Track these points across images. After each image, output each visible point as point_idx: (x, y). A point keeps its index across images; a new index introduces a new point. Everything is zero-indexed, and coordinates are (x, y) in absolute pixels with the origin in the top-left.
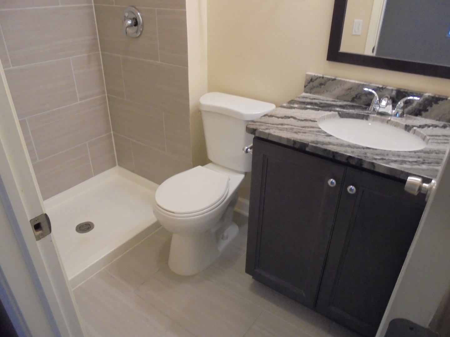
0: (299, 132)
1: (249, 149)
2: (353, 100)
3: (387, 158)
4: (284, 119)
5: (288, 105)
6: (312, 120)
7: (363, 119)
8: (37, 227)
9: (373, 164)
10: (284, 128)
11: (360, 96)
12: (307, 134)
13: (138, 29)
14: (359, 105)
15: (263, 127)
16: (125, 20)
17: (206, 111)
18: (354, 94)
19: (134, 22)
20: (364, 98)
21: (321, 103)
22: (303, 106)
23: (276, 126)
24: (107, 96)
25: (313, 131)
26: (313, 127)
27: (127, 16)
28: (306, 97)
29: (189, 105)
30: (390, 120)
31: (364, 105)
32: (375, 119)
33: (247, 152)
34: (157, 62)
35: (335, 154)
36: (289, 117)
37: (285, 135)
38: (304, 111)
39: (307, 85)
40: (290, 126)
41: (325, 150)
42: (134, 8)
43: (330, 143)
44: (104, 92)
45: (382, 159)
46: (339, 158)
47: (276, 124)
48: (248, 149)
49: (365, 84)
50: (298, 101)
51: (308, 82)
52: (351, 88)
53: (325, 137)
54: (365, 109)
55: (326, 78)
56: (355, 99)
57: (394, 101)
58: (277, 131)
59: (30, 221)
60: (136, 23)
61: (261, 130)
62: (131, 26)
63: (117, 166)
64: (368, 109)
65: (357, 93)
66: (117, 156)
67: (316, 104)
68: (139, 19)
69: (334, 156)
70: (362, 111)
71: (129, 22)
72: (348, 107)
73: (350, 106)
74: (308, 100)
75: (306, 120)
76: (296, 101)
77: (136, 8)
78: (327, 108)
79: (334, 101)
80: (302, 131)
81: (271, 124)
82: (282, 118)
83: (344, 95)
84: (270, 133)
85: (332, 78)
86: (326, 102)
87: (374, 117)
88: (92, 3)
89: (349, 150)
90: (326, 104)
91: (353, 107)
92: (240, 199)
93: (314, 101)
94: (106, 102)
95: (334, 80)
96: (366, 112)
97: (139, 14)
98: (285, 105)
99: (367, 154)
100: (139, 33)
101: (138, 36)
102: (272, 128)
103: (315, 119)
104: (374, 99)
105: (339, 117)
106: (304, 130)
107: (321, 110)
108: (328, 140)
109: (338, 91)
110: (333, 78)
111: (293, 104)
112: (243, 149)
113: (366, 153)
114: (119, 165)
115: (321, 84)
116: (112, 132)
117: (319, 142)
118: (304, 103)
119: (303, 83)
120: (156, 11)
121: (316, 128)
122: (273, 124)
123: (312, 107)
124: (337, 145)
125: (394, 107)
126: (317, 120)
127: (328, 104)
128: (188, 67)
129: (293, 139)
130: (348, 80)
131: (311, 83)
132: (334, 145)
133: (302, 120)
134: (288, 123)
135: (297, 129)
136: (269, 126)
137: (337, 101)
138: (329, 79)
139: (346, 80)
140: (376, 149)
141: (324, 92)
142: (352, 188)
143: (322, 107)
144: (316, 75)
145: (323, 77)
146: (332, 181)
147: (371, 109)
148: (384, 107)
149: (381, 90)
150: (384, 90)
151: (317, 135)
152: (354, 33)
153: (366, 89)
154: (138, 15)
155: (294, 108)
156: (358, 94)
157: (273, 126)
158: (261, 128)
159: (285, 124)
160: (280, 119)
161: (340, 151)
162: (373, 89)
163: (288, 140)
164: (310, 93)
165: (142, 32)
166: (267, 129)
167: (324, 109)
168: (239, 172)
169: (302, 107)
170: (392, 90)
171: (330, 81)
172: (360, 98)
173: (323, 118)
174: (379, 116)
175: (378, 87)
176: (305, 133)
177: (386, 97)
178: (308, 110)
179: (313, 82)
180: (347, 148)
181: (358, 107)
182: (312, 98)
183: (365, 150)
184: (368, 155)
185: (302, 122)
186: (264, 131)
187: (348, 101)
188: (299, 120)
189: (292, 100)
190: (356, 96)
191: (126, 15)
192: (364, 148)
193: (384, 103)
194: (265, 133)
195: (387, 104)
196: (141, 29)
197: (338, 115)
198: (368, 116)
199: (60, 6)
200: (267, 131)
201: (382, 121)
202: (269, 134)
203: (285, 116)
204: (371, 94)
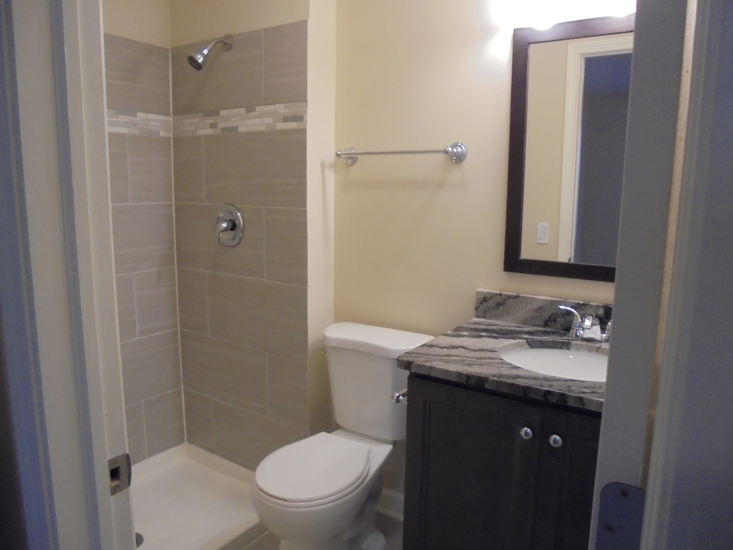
0: (473, 364)
1: (401, 397)
2: (546, 324)
3: (600, 391)
4: (450, 350)
5: (454, 333)
6: (490, 349)
7: (561, 348)
8: (115, 474)
9: (581, 399)
10: (453, 360)
11: (555, 317)
12: (484, 366)
13: (236, 235)
14: (556, 330)
15: (422, 359)
16: (218, 222)
17: (333, 348)
18: (546, 315)
19: (230, 224)
20: (561, 320)
21: (502, 330)
22: (476, 333)
23: (440, 357)
24: (179, 332)
25: (493, 363)
26: (492, 358)
27: (222, 217)
28: (479, 322)
29: (307, 341)
30: (600, 347)
31: (563, 330)
32: (579, 348)
33: (398, 400)
34: (261, 279)
35: (526, 389)
36: (457, 347)
37: (453, 368)
38: (477, 340)
39: (479, 307)
40: (460, 358)
41: (512, 385)
42: (231, 207)
43: (518, 377)
44: (175, 325)
45: (594, 392)
46: (532, 396)
47: (439, 356)
48: (399, 396)
49: (560, 300)
50: (468, 328)
51: (480, 302)
52: (542, 308)
53: (511, 369)
54: (565, 335)
55: (505, 295)
56: (549, 323)
57: (603, 321)
58: (442, 363)
59: (109, 461)
60: (233, 226)
61: (419, 363)
62: (226, 230)
63: (186, 444)
64: (567, 335)
65: (550, 314)
66: (187, 425)
67: (493, 331)
68: (239, 220)
69: (525, 393)
70: (560, 338)
71: (225, 225)
72: (540, 333)
73: (542, 332)
74: (483, 327)
75: (481, 350)
76: (464, 327)
77: (235, 207)
78: (510, 336)
79: (520, 327)
80: (478, 363)
81: (432, 355)
82: (447, 348)
83: (532, 318)
84: (432, 366)
85: (513, 295)
86: (508, 328)
87: (577, 344)
88: (172, 201)
89: (546, 383)
90: (508, 330)
91: (546, 333)
92: (386, 491)
93: (490, 327)
94: (177, 341)
95: (517, 297)
96: (566, 338)
97: (239, 214)
98: (449, 332)
99: (571, 387)
100: (238, 240)
101: (234, 244)
102: (434, 360)
103: (494, 348)
104: (575, 321)
105: (528, 347)
106: (479, 362)
107: (502, 338)
108: (515, 372)
109: (524, 312)
110: (515, 294)
111: (461, 331)
112: (393, 398)
113: (569, 387)
114: (189, 441)
115: (499, 304)
116: (182, 387)
117: (503, 375)
118: (476, 330)
119: (472, 305)
120: (264, 211)
121: (497, 359)
122: (435, 356)
123: (489, 334)
124: (528, 378)
125: (603, 330)
126: (497, 350)
127: (512, 330)
128: (307, 286)
129: (465, 373)
130: (535, 297)
131: (485, 304)
132: (524, 378)
133: (476, 351)
134: (457, 354)
135: (470, 360)
136: (429, 358)
137: (523, 327)
138: (509, 297)
139: (533, 296)
140: (583, 381)
141: (503, 314)
142: (556, 438)
143: (502, 334)
144: (490, 291)
145: (500, 295)
146: (526, 432)
147: (573, 334)
148: (589, 327)
149: (583, 308)
150: (587, 307)
151: (499, 367)
152: (539, 241)
153: (562, 307)
154: (238, 216)
155: (463, 336)
156: (552, 315)
157: (436, 357)
158: (419, 361)
159: (452, 356)
160: (445, 349)
161: (532, 385)
162: (572, 307)
163: (459, 374)
164: (485, 318)
165: (241, 239)
166: (427, 361)
167: (505, 336)
168: (384, 442)
169: (474, 335)
170: (598, 307)
171: (511, 299)
172: (555, 321)
173: (506, 349)
174: (584, 343)
175: (579, 303)
176: (482, 365)
177: (590, 315)
178: (483, 338)
179: (487, 301)
180: (543, 382)
181: (554, 333)
182: (487, 323)
183: (569, 383)
184: (573, 388)
185: (476, 352)
186: (424, 364)
187: (539, 326)
188: (472, 350)
189: (459, 327)
190: (550, 318)
191: (221, 215)
192: (566, 380)
193: (588, 322)
194: (425, 367)
195: (593, 325)
196: (241, 235)
197: (526, 344)
198: (569, 343)
199: (129, 204)
200: (427, 364)
201: (590, 350)
202: (431, 368)
203: (451, 346)
204: (569, 313)
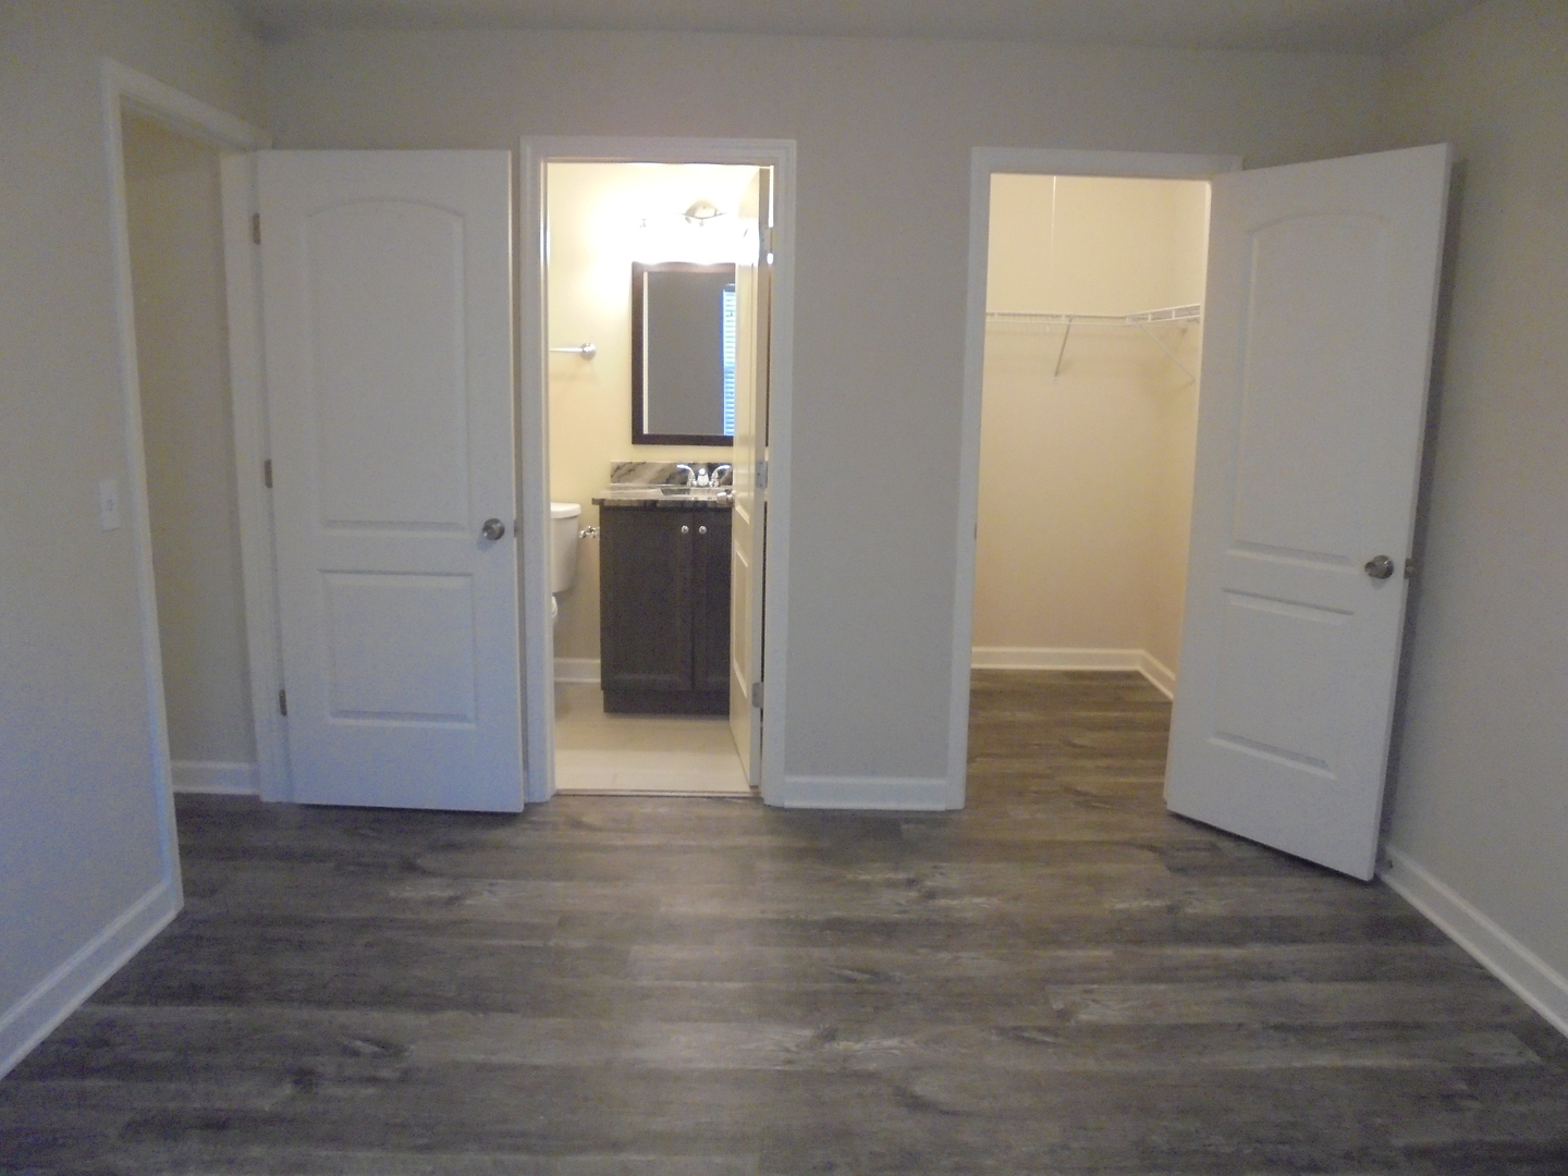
18: (667, 475)
20: (678, 477)
30: (710, 490)
32: (696, 492)
33: (584, 536)
39: (613, 475)
49: (677, 462)
51: (614, 470)
52: (664, 468)
55: (634, 463)
56: (670, 480)
65: (671, 471)
69: (682, 504)
83: (656, 478)
85: (641, 462)
95: (644, 463)
104: (689, 475)
109: (650, 474)
110: (643, 461)
115: (630, 471)
119: (606, 474)
125: (710, 478)
130: (659, 462)
131: (619, 472)
138: (639, 464)
139: (656, 462)
141: (634, 478)
142: (702, 528)
144: (623, 461)
145: (631, 463)
146: (685, 528)
147: (690, 484)
149: (693, 465)
150: (697, 464)
153: (679, 466)
156: (671, 474)
162: (687, 466)
164: (619, 482)
170: (704, 463)
172: (674, 478)
174: (698, 489)
175: (691, 463)
179: (620, 469)
182: (621, 486)
187: (662, 483)
190: (670, 476)
197: (661, 492)
201: (703, 492)
204: (685, 471)
